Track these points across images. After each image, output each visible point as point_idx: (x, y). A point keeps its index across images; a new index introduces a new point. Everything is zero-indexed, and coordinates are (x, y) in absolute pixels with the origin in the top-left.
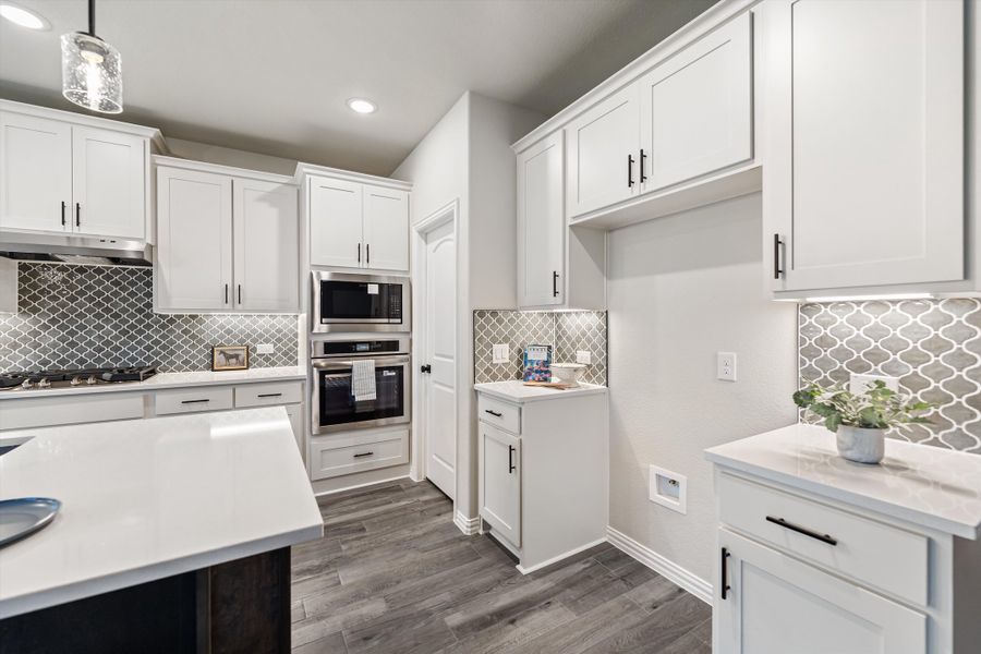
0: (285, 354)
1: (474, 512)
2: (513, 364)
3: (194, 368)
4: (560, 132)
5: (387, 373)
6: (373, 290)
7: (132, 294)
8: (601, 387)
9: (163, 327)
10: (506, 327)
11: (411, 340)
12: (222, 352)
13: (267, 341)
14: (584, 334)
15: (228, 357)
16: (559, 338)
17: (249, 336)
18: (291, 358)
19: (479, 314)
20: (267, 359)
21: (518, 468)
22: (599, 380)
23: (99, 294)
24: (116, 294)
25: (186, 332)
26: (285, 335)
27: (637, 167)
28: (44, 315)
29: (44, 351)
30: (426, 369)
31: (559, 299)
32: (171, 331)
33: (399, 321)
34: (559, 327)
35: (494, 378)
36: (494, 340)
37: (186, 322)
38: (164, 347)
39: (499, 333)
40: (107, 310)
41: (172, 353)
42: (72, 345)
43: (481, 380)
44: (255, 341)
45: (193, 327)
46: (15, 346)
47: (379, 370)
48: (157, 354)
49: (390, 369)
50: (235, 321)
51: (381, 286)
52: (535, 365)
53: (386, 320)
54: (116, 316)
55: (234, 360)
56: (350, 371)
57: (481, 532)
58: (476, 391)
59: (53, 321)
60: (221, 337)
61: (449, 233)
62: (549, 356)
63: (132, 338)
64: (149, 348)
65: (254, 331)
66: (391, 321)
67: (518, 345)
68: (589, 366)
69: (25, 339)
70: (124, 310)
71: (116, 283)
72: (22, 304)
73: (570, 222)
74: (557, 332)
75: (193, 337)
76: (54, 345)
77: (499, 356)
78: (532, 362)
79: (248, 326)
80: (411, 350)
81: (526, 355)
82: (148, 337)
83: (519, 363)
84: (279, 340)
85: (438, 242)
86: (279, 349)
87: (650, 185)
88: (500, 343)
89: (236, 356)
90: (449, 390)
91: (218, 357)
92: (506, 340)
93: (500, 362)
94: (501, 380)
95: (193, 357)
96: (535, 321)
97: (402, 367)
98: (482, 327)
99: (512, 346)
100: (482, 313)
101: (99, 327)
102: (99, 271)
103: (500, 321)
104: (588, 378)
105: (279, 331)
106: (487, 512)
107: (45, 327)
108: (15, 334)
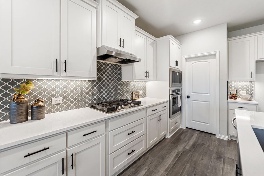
7: (115, 74)
12: (134, 94)
13: (141, 90)
14: (243, 87)
17: (138, 88)
18: (145, 95)
20: (141, 95)
26: (144, 88)
29: (95, 95)
42: (102, 92)
44: (139, 90)
46: (87, 93)
50: (136, 83)
52: (233, 95)
60: (133, 88)
62: (236, 92)
64: (119, 93)
69: (90, 91)
75: (128, 89)
76: (97, 93)
81: (231, 92)
82: (119, 89)
86: (143, 92)
89: (137, 95)
101: (108, 85)
107: (95, 86)
108: (87, 88)
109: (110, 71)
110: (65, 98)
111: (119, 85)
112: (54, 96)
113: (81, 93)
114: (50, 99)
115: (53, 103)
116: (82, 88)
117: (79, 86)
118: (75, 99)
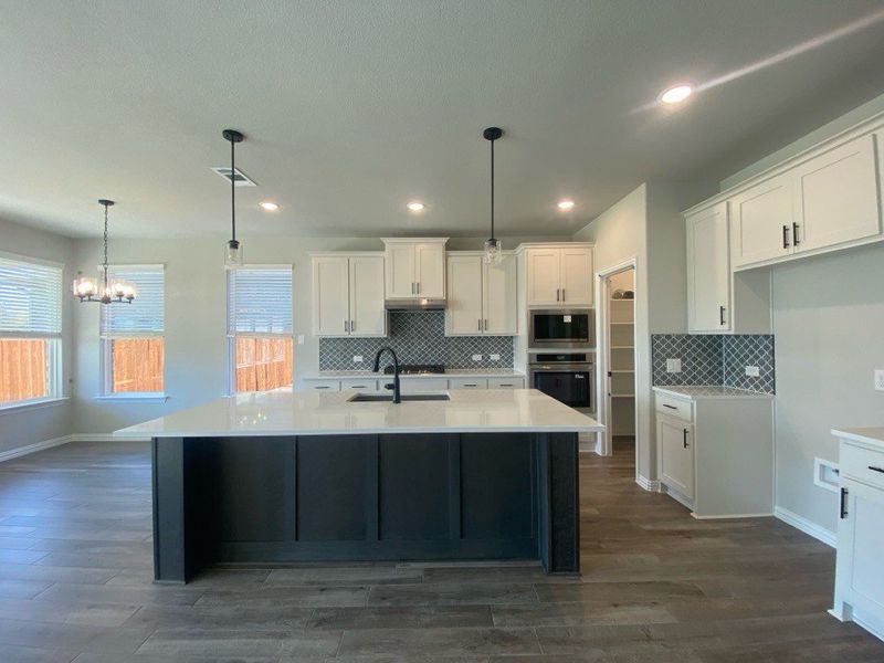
0: (506, 361)
1: (653, 476)
2: (685, 374)
3: (460, 367)
4: (725, 203)
5: (577, 376)
6: (568, 319)
8: (769, 395)
9: (446, 343)
10: (679, 346)
11: (595, 354)
13: (496, 353)
14: (752, 353)
16: (728, 355)
17: (486, 349)
18: (509, 364)
19: (655, 337)
20: (496, 364)
21: (692, 445)
22: (767, 389)
23: (419, 326)
24: (426, 326)
25: (456, 346)
26: (506, 349)
27: (791, 235)
28: (399, 338)
31: (725, 326)
32: (449, 346)
33: (587, 339)
34: (728, 346)
35: (669, 383)
36: (669, 356)
37: (456, 340)
38: (446, 355)
39: (673, 351)
40: (423, 335)
41: (450, 358)
43: (658, 383)
44: (489, 352)
45: (460, 343)
47: (573, 374)
48: (443, 358)
49: (580, 373)
50: (479, 340)
51: (573, 316)
53: (576, 340)
54: (426, 338)
57: (659, 491)
58: (654, 391)
59: (403, 341)
63: (433, 349)
64: (440, 355)
65: (489, 346)
66: (580, 339)
67: (689, 360)
68: (757, 378)
70: (429, 335)
71: (426, 321)
72: (392, 332)
73: (734, 270)
74: (726, 350)
75: (460, 349)
77: (671, 367)
79: (486, 344)
80: (595, 361)
82: (439, 349)
83: (691, 373)
84: (503, 352)
86: (503, 358)
87: (802, 247)
88: (674, 357)
92: (678, 355)
93: (674, 371)
94: (674, 385)
95: (460, 360)
96: (705, 341)
97: (589, 372)
98: (659, 346)
99: (683, 361)
100: (659, 337)
101: (420, 344)
103: (674, 343)
104: (757, 386)
105: (502, 347)
106: (664, 476)
109: (423, 324)
110: (366, 356)
111: (439, 343)
112: (356, 353)
114: (352, 356)
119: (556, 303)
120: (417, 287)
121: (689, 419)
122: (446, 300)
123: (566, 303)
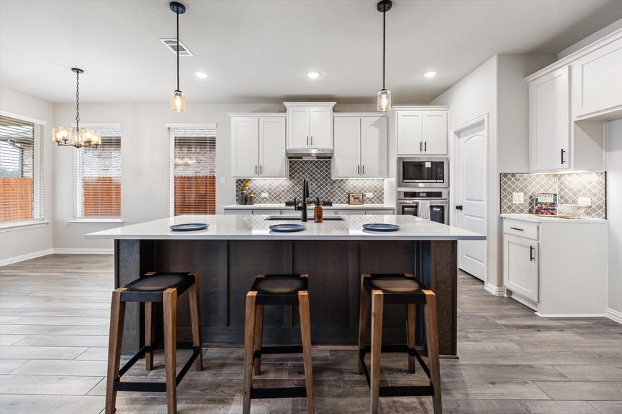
0: (378, 198)
1: (500, 283)
2: (527, 204)
3: (342, 203)
4: (567, 66)
5: (435, 209)
6: (428, 165)
7: (321, 171)
8: (601, 220)
9: (332, 184)
10: (522, 183)
11: (449, 192)
12: (353, 196)
13: (370, 192)
14: (585, 187)
15: (355, 198)
16: (562, 190)
17: (363, 189)
18: (380, 200)
19: (503, 176)
20: (370, 200)
21: (537, 258)
22: (599, 215)
23: (311, 171)
24: (316, 171)
25: (339, 187)
26: (378, 189)
28: (296, 180)
29: (296, 193)
30: (460, 208)
31: (565, 165)
32: (334, 187)
33: (442, 181)
34: (562, 183)
35: (513, 211)
36: (514, 190)
37: (339, 182)
38: (332, 193)
39: (517, 186)
40: (314, 178)
41: (334, 196)
43: (505, 211)
44: (365, 191)
45: (342, 184)
46: (288, 191)
47: (432, 207)
48: (329, 196)
49: (437, 207)
50: (357, 182)
51: (432, 163)
52: (543, 206)
53: (435, 181)
54: (316, 180)
55: (357, 200)
56: (416, 207)
57: (505, 295)
58: (502, 218)
59: (298, 182)
60: (352, 189)
61: (482, 130)
62: (555, 200)
63: (321, 189)
64: (327, 193)
65: (365, 187)
66: (438, 181)
67: (530, 194)
68: (590, 207)
69: (291, 189)
70: (319, 178)
71: (316, 167)
72: (290, 176)
73: (574, 119)
74: (560, 186)
75: (342, 189)
77: (517, 199)
78: (541, 204)
79: (362, 185)
80: (449, 197)
81: (537, 199)
82: (327, 189)
83: (531, 204)
84: (375, 191)
85: (469, 137)
86: (375, 196)
88: (518, 192)
89: (358, 198)
90: (482, 219)
91: (351, 198)
92: (521, 190)
93: (518, 202)
94: (518, 213)
95: (342, 198)
96: (543, 179)
97: (444, 206)
98: (505, 183)
99: (525, 194)
100: (505, 175)
102: (311, 162)
103: (518, 180)
104: (589, 214)
105: (375, 187)
106: (509, 283)
107: (296, 184)
108: (288, 187)
109: (314, 169)
110: (270, 193)
111: (327, 184)
112: (262, 191)
113: (283, 191)
114: (260, 193)
115: (262, 197)
116: (283, 187)
117: (281, 185)
118: (278, 196)
119: (419, 152)
120: (310, 140)
121: (536, 238)
122: (333, 150)
123: (427, 152)
